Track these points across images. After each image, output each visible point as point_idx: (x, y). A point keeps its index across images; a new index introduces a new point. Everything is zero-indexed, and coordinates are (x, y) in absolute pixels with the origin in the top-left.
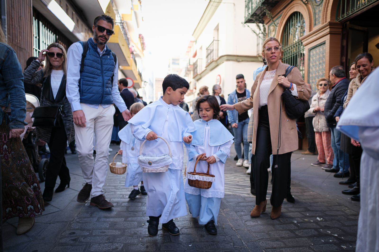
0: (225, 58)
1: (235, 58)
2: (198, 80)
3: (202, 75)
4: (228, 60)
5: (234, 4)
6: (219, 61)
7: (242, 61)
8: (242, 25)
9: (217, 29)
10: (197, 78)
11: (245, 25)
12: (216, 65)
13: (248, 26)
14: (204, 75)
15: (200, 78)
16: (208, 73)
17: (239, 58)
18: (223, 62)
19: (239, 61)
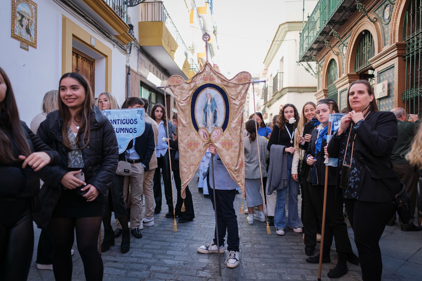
0: (287, 90)
1: (296, 90)
2: (269, 106)
3: (271, 102)
4: (289, 92)
5: (295, 40)
6: (283, 92)
7: (304, 92)
8: (297, 63)
9: (282, 60)
10: (268, 104)
11: (300, 63)
12: (281, 95)
13: (302, 65)
14: (273, 103)
15: (270, 105)
16: (275, 101)
17: (300, 89)
18: (286, 94)
19: (300, 92)
